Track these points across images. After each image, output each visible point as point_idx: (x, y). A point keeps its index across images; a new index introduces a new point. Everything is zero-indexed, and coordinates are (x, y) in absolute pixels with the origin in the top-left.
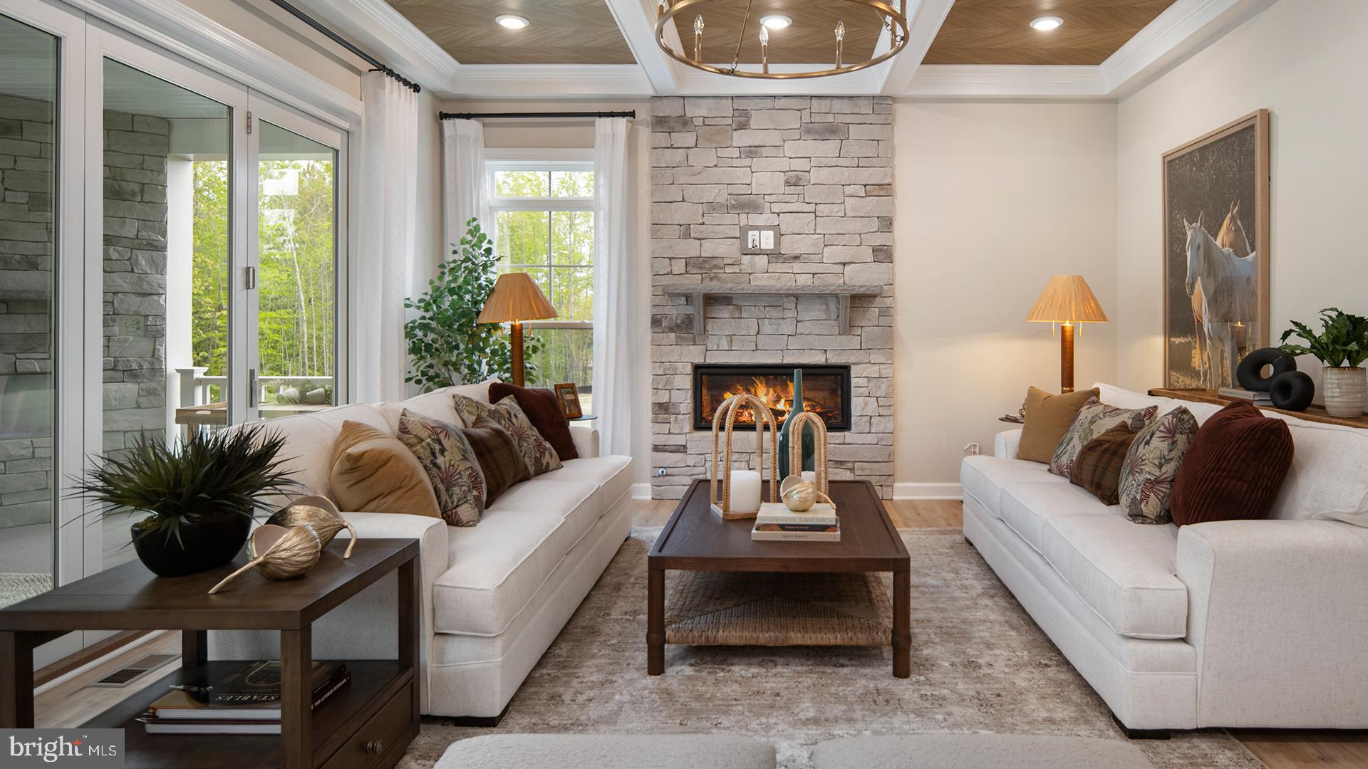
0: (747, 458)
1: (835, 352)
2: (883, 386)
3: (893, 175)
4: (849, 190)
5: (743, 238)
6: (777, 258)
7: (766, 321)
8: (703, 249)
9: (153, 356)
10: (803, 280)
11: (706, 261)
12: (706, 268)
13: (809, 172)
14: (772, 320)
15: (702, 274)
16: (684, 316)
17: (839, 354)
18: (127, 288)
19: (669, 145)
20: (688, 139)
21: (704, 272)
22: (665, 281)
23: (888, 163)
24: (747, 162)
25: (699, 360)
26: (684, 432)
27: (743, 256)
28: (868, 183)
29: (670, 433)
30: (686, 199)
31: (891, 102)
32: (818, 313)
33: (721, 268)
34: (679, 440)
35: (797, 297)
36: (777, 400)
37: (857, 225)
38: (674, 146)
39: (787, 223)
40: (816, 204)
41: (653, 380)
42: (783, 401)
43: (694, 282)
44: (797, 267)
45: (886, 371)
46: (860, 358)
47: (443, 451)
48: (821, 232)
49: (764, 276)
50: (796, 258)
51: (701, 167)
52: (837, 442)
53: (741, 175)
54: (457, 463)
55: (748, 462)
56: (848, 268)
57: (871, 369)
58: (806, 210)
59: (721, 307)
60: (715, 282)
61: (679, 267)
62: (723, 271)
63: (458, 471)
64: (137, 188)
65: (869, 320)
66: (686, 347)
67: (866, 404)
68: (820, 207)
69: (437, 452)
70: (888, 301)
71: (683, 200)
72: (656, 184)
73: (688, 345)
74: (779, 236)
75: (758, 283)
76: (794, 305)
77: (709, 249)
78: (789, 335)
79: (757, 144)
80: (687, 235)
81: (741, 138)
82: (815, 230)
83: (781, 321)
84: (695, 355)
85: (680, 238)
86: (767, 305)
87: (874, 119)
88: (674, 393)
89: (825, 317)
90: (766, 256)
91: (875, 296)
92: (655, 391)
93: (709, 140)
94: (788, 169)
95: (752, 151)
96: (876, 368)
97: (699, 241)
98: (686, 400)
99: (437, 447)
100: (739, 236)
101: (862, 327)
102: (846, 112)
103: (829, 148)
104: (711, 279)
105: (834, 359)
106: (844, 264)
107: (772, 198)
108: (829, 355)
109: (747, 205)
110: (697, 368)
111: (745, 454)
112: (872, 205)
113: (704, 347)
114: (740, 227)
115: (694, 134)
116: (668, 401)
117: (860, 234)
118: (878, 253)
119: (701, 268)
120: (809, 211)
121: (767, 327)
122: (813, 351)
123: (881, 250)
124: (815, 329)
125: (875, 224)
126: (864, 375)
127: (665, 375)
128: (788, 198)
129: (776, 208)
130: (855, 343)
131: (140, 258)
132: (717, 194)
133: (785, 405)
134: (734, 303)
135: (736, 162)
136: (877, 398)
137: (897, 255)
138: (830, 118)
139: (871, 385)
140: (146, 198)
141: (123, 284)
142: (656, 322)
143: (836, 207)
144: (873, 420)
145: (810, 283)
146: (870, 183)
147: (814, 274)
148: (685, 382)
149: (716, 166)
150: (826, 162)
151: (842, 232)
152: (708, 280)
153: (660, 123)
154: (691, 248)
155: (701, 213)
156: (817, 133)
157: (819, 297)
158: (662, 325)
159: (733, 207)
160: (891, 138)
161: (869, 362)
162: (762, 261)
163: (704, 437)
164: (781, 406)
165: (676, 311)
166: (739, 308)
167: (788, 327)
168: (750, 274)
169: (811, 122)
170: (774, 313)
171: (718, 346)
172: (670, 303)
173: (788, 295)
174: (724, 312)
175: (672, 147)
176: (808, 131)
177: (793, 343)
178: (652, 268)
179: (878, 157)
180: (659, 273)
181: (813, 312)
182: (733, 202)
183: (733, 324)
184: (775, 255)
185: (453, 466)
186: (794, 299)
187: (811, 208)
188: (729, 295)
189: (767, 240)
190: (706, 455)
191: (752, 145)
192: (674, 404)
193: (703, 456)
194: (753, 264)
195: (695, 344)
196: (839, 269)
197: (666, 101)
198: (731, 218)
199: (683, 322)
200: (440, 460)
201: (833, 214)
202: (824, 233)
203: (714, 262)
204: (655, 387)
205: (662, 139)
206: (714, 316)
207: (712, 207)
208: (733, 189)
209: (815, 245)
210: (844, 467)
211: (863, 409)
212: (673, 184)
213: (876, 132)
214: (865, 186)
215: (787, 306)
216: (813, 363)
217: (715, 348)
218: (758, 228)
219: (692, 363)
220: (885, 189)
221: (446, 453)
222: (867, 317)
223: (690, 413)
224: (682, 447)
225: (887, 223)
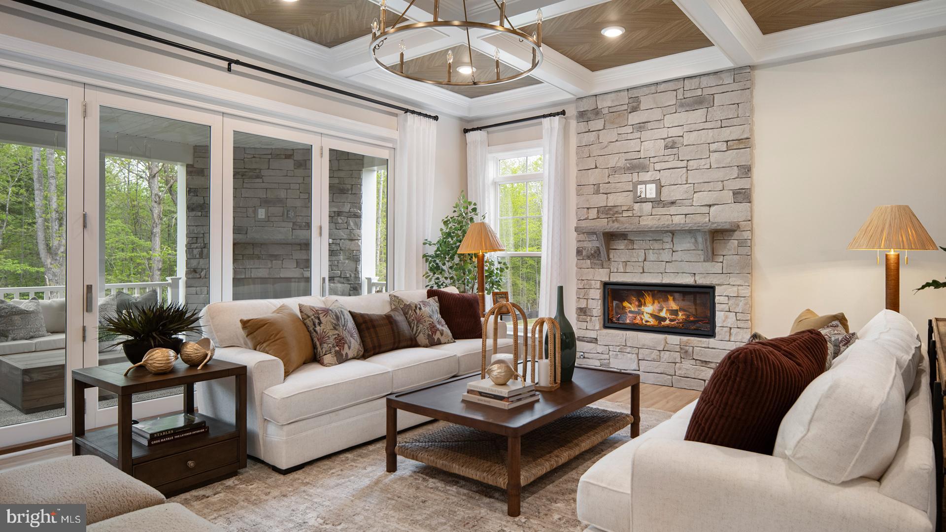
0: (637, 351)
1: (701, 275)
2: (741, 304)
3: (751, 130)
4: (713, 147)
5: (634, 190)
6: (658, 204)
7: (651, 251)
8: (609, 200)
9: (356, 271)
10: (678, 220)
11: (610, 209)
12: (610, 214)
13: (682, 136)
14: (655, 251)
15: (607, 218)
16: (596, 248)
17: (704, 278)
18: (345, 237)
19: (588, 130)
20: (598, 124)
21: (609, 216)
22: (584, 224)
23: (747, 120)
24: (637, 135)
25: (606, 279)
26: (596, 329)
27: (635, 204)
28: (728, 139)
29: (587, 329)
30: (598, 166)
31: (748, 71)
32: (688, 245)
33: (620, 214)
34: (593, 335)
35: (673, 233)
36: (661, 310)
37: (720, 175)
38: (591, 130)
39: (666, 177)
40: (688, 161)
41: (577, 292)
42: (665, 310)
43: (604, 224)
44: (673, 210)
45: (743, 291)
46: (721, 280)
47: (320, 323)
48: (691, 182)
49: (650, 217)
50: (673, 203)
51: (606, 143)
52: (703, 346)
53: (634, 145)
54: (327, 331)
55: (638, 354)
56: (713, 209)
57: (730, 290)
58: (679, 166)
59: (620, 241)
60: (616, 223)
61: (593, 213)
62: (621, 215)
63: (327, 335)
64: (349, 187)
65: (729, 250)
66: (597, 270)
67: (727, 317)
68: (691, 163)
69: (317, 323)
70: (746, 235)
71: (596, 167)
72: (580, 158)
73: (599, 269)
74: (660, 188)
75: (644, 223)
76: (670, 239)
77: (612, 200)
78: (667, 262)
79: (644, 121)
80: (597, 192)
81: (635, 118)
82: (687, 181)
83: (661, 251)
84: (602, 275)
85: (594, 194)
86: (651, 239)
87: (735, 86)
88: (590, 301)
89: (693, 248)
90: (651, 203)
91: (735, 231)
92: (578, 299)
93: (613, 123)
94: (667, 136)
95: (641, 127)
96: (735, 289)
97: (606, 195)
98: (598, 306)
99: (317, 321)
100: (631, 189)
101: (724, 256)
102: (712, 85)
103: (698, 115)
104: (613, 222)
105: (701, 281)
106: (710, 206)
107: (655, 160)
108: (697, 278)
109: (637, 166)
110: (605, 285)
111: (635, 348)
112: (731, 157)
113: (609, 270)
114: (633, 183)
115: (603, 120)
116: (586, 306)
117: (722, 181)
118: (738, 196)
119: (607, 214)
120: (682, 166)
121: (651, 256)
122: (684, 274)
123: (740, 193)
124: (686, 256)
125: (735, 172)
126: (724, 294)
127: (584, 288)
128: (666, 158)
129: (658, 166)
130: (717, 268)
131: (351, 222)
132: (617, 161)
133: (666, 313)
134: (629, 238)
135: (630, 136)
136: (736, 313)
137: (756, 196)
138: (699, 92)
139: (731, 302)
140: (353, 192)
141: (344, 235)
142: (579, 252)
143: (703, 162)
144: (732, 331)
145: (683, 222)
146: (731, 139)
147: (686, 215)
148: (596, 294)
149: (617, 141)
150: (694, 127)
151: (708, 181)
152: (611, 222)
153: (582, 116)
154: (600, 201)
155: (607, 175)
156: (688, 105)
157: (690, 232)
158: (582, 254)
159: (628, 169)
160: (750, 100)
161: (729, 284)
162: (648, 207)
163: (608, 334)
164: (663, 314)
165: (592, 244)
166: (632, 242)
167: (666, 256)
168: (640, 217)
169: (684, 98)
170: (657, 245)
171: (617, 269)
172: (587, 239)
173: (667, 231)
174: (621, 245)
175: (589, 131)
176: (682, 106)
177: (670, 268)
178: (577, 215)
179: (738, 117)
180: (581, 219)
181: (684, 244)
182: (628, 165)
183: (628, 253)
184: (657, 202)
185: (325, 332)
186: (670, 234)
187: (684, 164)
188: (626, 233)
189: (650, 191)
190: (610, 347)
191: (641, 122)
192: (589, 309)
193: (607, 347)
194: (641, 210)
195: (603, 268)
196: (706, 210)
197: (585, 100)
198: (627, 177)
199: (595, 252)
200: (318, 328)
201: (701, 167)
202: (694, 182)
203: (616, 210)
204: (578, 297)
205: (583, 126)
206: (615, 248)
207: (615, 170)
208: (629, 156)
209: (686, 192)
210: (708, 366)
211: (724, 321)
212: (590, 157)
213: (735, 97)
214: (727, 142)
215: (665, 240)
216: (684, 283)
217: (616, 271)
218: (645, 183)
219: (601, 281)
220: (744, 143)
221: (321, 325)
222: (728, 247)
223: (600, 316)
224: (594, 339)
225: (746, 171)
